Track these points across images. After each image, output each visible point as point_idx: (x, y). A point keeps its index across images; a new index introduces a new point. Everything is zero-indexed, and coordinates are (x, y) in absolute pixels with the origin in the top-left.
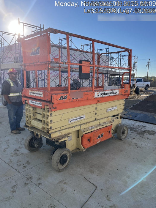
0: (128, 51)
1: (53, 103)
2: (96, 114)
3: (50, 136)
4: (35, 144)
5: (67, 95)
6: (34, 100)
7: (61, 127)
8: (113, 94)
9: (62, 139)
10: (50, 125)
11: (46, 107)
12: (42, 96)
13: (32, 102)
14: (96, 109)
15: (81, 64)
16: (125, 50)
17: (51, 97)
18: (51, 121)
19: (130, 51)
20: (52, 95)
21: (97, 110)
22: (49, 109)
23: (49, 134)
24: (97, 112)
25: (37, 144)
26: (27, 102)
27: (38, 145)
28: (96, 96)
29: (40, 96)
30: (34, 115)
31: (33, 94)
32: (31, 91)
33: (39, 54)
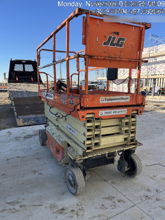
22: (139, 113)
31: (110, 102)
32: (104, 98)
33: (123, 47)
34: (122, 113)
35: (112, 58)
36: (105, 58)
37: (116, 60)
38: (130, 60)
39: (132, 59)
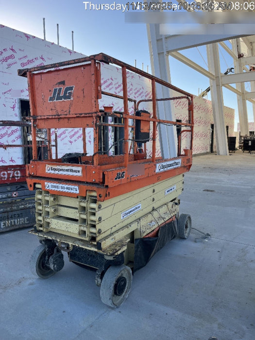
0: (187, 98)
1: (107, 186)
2: (154, 200)
3: (99, 246)
4: (51, 264)
5: (125, 170)
6: (59, 183)
7: (112, 228)
8: (175, 166)
9: (120, 249)
10: (98, 227)
11: (88, 194)
12: (80, 174)
13: (53, 186)
14: (154, 191)
15: (138, 118)
16: (184, 95)
17: (104, 175)
18: (100, 219)
19: (189, 98)
20: (106, 173)
21: (155, 193)
22: (98, 197)
23: (98, 243)
24: (155, 196)
25: (54, 264)
26: (38, 186)
27: (55, 266)
28: (157, 171)
29: (75, 174)
30: (55, 211)
31: (57, 172)
32: (50, 166)
33: (72, 99)
34: (72, 191)
35: (55, 116)
36: (48, 117)
37: (61, 118)
38: (78, 115)
39: (82, 114)
